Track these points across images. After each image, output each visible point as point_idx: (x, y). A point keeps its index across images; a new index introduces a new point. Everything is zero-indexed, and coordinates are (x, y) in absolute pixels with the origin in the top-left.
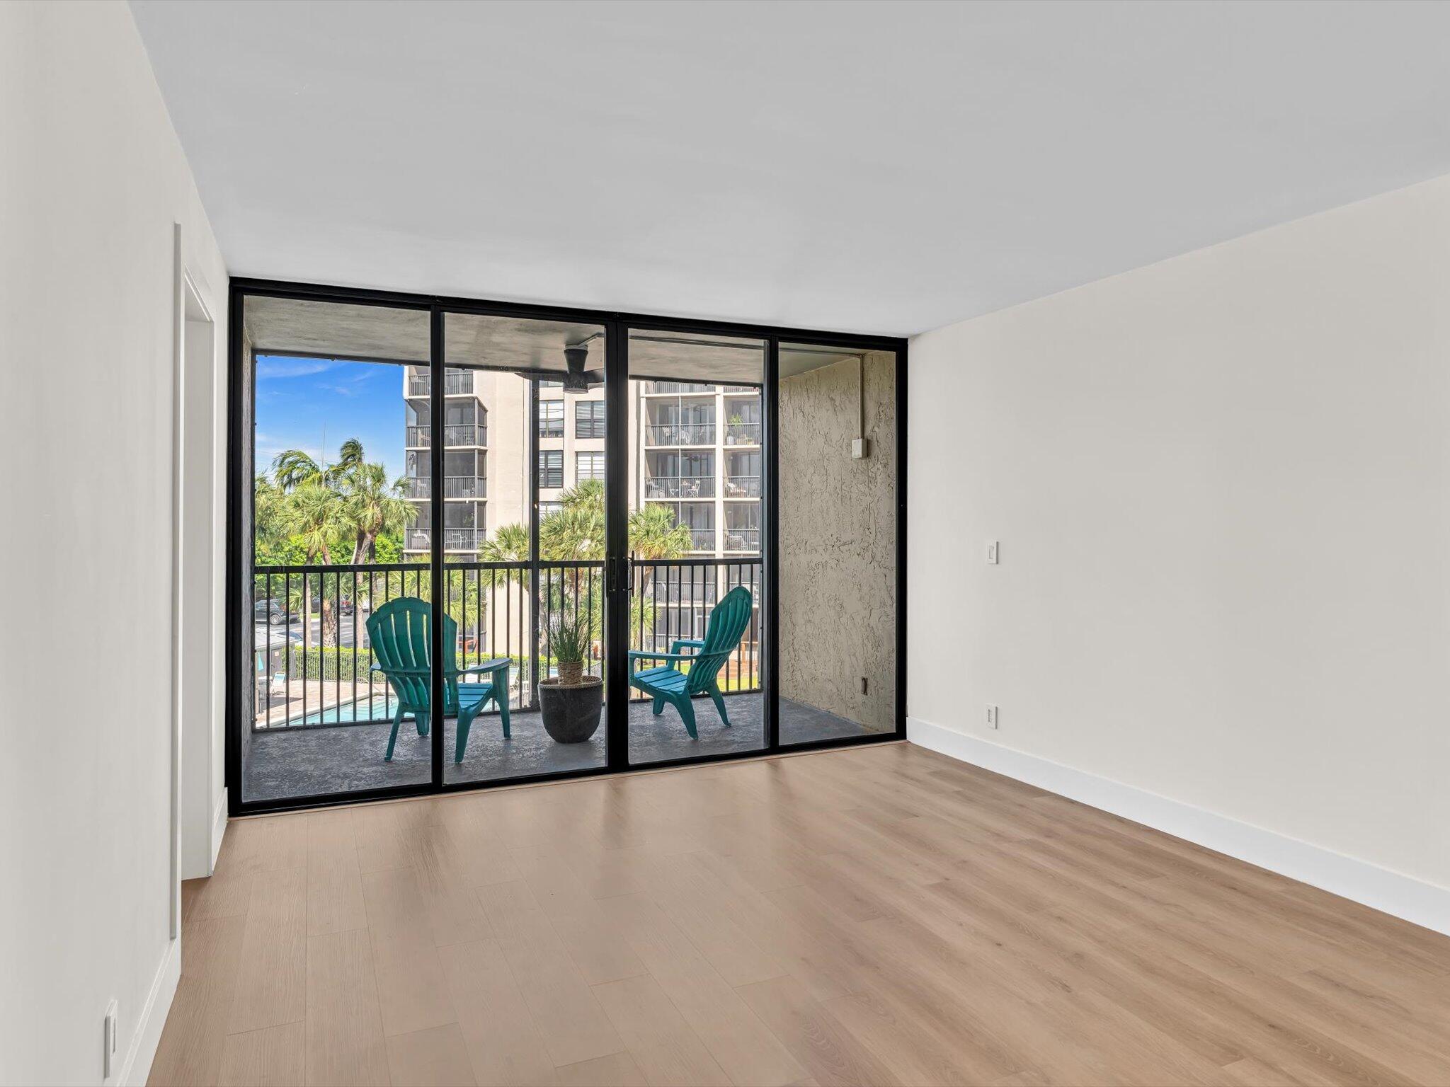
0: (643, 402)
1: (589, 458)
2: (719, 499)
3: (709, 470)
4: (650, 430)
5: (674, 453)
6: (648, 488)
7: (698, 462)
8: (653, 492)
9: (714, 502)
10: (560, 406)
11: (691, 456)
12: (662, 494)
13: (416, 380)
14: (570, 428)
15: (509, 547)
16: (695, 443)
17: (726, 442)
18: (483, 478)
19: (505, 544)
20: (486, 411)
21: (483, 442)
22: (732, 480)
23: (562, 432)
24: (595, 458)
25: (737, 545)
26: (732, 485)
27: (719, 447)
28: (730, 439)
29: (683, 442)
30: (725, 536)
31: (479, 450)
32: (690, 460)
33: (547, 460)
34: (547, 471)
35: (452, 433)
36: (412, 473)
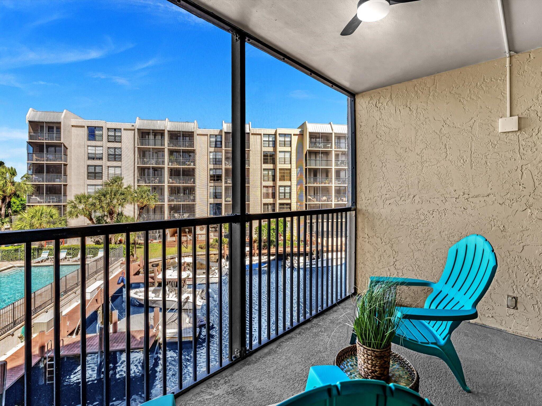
0: (136, 149)
1: (114, 169)
2: (166, 185)
3: (162, 175)
4: (139, 160)
5: (149, 168)
6: (138, 180)
7: (157, 171)
8: (141, 182)
9: (164, 186)
10: (101, 148)
11: (155, 169)
12: (144, 182)
13: (32, 134)
14: (105, 157)
15: (80, 202)
16: (156, 165)
17: (168, 165)
18: (65, 174)
19: (78, 201)
20: (67, 149)
21: (66, 160)
22: (170, 178)
23: (102, 159)
24: (116, 169)
25: (173, 201)
26: (171, 180)
27: (166, 166)
28: (170, 164)
29: (152, 164)
30: (168, 197)
31: (64, 164)
32: (154, 171)
33: (95, 169)
34: (95, 173)
35: (51, 157)
36: (30, 172)
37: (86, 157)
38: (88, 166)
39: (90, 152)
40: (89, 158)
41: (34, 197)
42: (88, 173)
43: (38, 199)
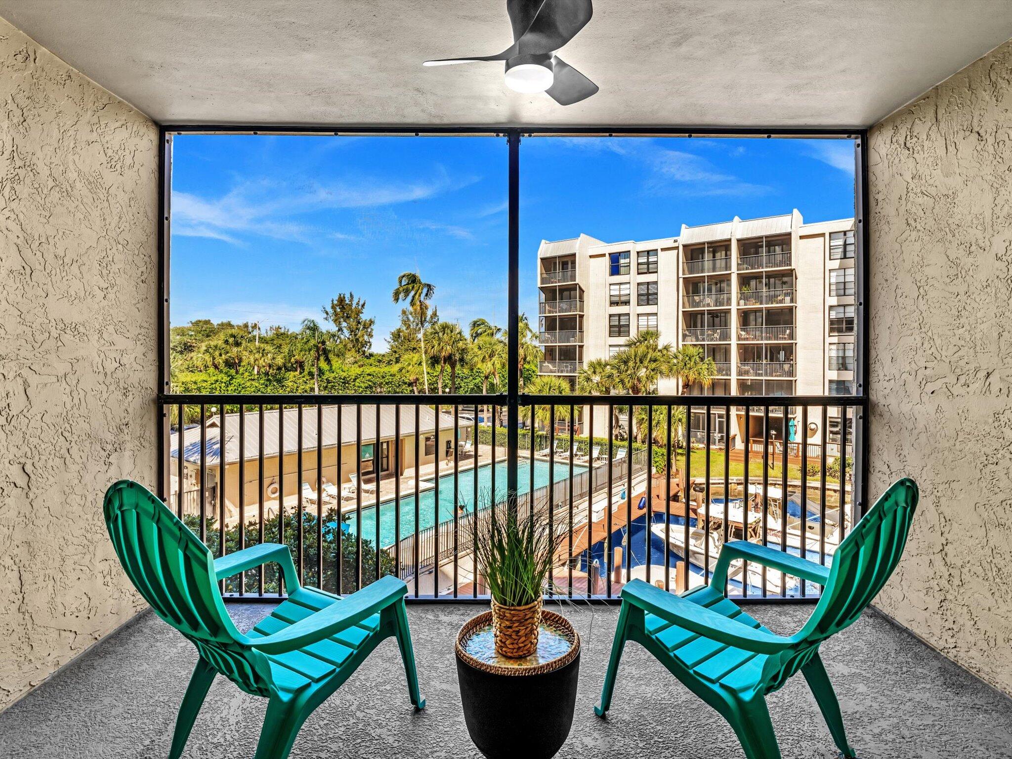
0: (681, 280)
1: (646, 318)
2: (734, 342)
3: (726, 324)
4: (686, 299)
5: (702, 313)
6: (684, 336)
7: (719, 318)
8: (688, 338)
9: (730, 344)
10: (628, 286)
11: (713, 314)
12: (694, 339)
13: (545, 276)
14: (634, 299)
15: (595, 372)
16: (716, 306)
17: (738, 304)
18: (581, 331)
19: (592, 370)
20: (583, 291)
21: (582, 310)
22: (742, 330)
23: (629, 302)
24: (649, 318)
25: (747, 373)
26: (743, 333)
27: (734, 308)
28: (742, 302)
29: (708, 305)
30: (738, 367)
31: (579, 315)
32: (713, 317)
33: (619, 320)
34: (620, 326)
35: (564, 306)
36: (543, 330)
37: (608, 303)
38: (610, 316)
39: (613, 293)
40: (612, 303)
41: (546, 364)
42: (611, 327)
43: (551, 366)
